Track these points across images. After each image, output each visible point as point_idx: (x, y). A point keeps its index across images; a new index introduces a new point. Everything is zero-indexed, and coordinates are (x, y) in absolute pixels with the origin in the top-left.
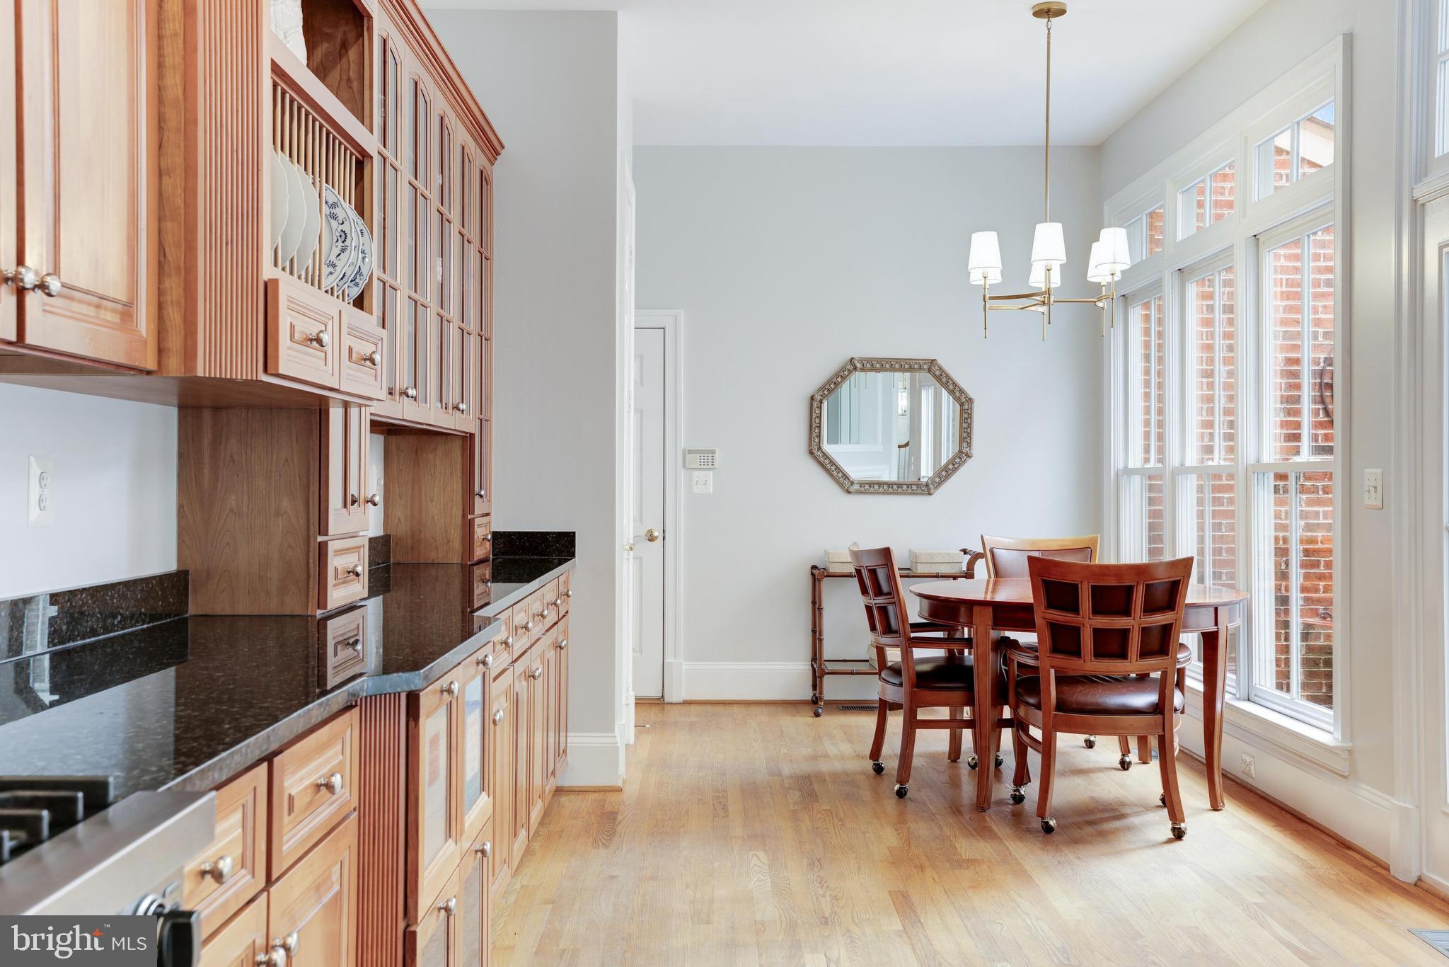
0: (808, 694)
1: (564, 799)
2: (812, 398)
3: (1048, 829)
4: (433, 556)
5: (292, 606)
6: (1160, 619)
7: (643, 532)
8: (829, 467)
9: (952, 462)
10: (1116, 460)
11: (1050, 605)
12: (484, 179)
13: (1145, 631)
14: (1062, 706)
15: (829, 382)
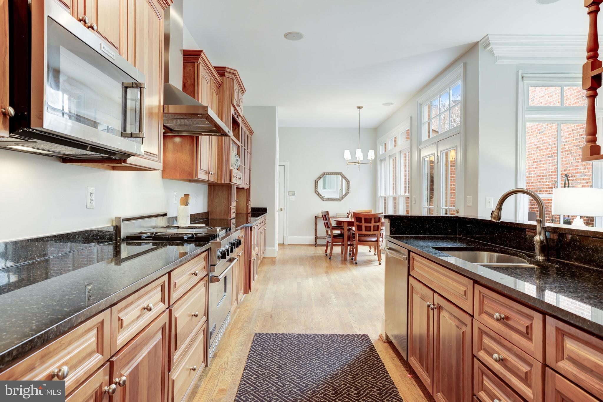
0: (314, 243)
1: (265, 259)
2: (316, 181)
3: (356, 263)
4: (241, 212)
5: (226, 217)
6: (377, 224)
7: (280, 209)
8: (319, 195)
9: (345, 194)
10: (379, 194)
11: (357, 221)
12: (250, 140)
13: (374, 226)
14: (359, 240)
15: (319, 177)
